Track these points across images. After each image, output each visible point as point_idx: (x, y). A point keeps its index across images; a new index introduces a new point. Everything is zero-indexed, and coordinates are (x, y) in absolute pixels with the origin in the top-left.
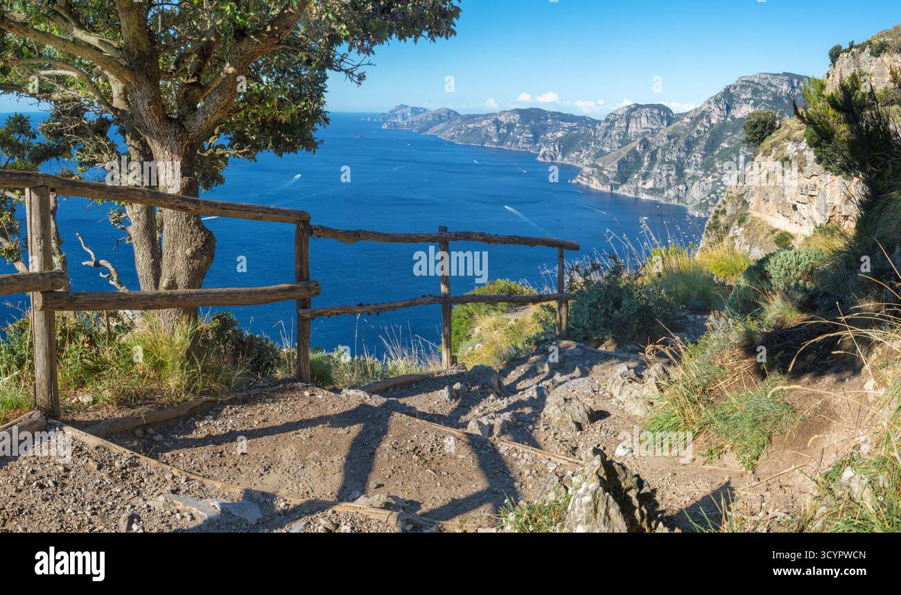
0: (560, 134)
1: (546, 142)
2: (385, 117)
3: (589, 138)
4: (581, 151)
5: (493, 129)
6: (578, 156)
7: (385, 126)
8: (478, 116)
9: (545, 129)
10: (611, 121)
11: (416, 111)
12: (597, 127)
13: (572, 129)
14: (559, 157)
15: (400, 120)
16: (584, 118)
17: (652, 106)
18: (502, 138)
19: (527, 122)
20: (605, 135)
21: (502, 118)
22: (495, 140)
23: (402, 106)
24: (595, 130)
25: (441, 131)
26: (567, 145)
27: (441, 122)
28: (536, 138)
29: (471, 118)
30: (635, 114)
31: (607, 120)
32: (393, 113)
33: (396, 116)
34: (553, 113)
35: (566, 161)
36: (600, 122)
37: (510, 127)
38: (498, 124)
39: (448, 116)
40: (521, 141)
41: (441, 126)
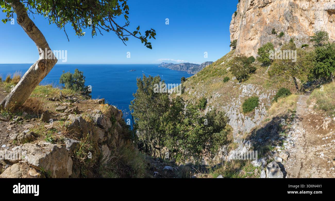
0: (192, 68)
1: (190, 69)
2: (160, 65)
3: (198, 68)
4: (196, 71)
5: (179, 67)
6: (195, 72)
7: (159, 67)
8: (177, 64)
9: (190, 67)
10: (202, 65)
11: (166, 63)
12: (199, 66)
13: (195, 67)
14: (192, 72)
15: (163, 65)
16: (197, 65)
17: (210, 62)
18: (181, 69)
19: (186, 65)
20: (201, 68)
21: (181, 65)
22: (180, 69)
23: (163, 63)
24: (199, 67)
25: (170, 67)
26: (193, 70)
27: (170, 65)
28: (188, 69)
29: (176, 65)
30: (207, 63)
31: (201, 65)
32: (161, 64)
33: (162, 65)
34: (191, 64)
35: (193, 73)
36: (200, 65)
37: (183, 66)
38: (180, 66)
39: (172, 64)
40: (185, 69)
41: (170, 66)
